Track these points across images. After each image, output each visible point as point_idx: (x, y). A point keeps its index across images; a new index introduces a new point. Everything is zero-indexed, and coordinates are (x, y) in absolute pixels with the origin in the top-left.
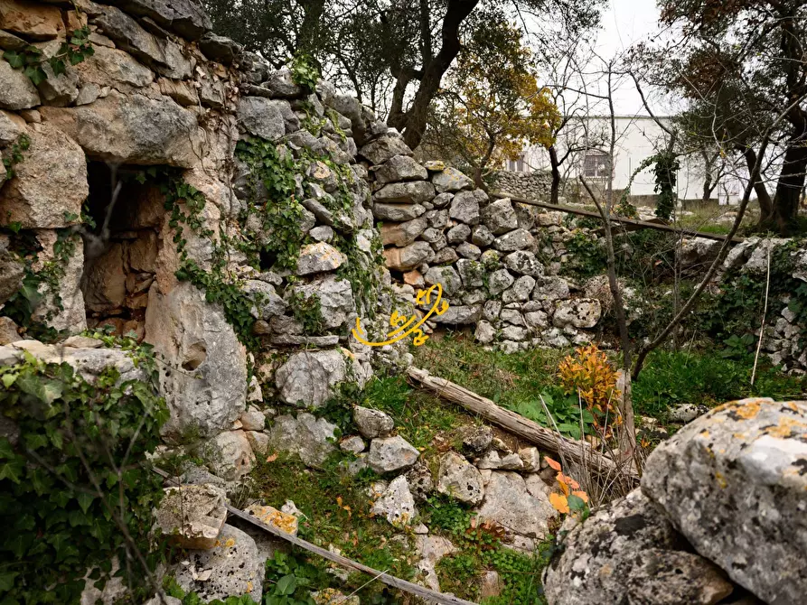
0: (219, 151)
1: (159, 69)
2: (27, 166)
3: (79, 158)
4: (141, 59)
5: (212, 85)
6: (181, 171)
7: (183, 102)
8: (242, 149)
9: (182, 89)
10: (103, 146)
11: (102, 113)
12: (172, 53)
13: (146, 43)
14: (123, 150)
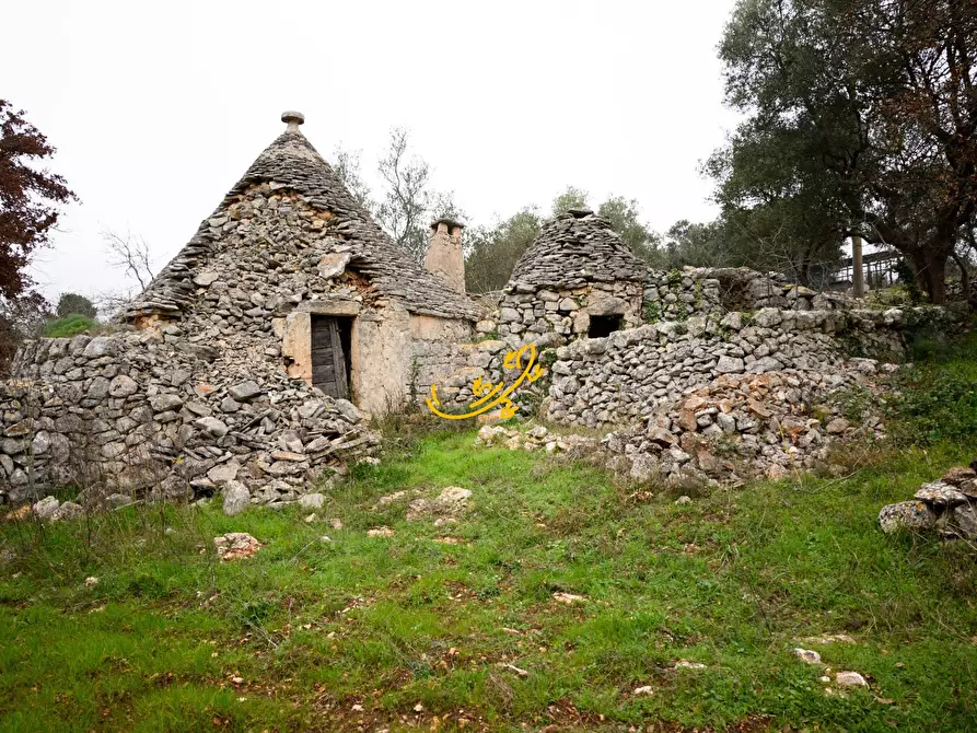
0: (635, 307)
1: (612, 291)
2: (575, 321)
3: (587, 317)
4: (606, 291)
5: (631, 290)
6: (622, 316)
7: (622, 297)
8: (643, 305)
9: (621, 294)
10: (594, 313)
11: (595, 306)
12: (617, 287)
13: (607, 287)
14: (600, 313)
